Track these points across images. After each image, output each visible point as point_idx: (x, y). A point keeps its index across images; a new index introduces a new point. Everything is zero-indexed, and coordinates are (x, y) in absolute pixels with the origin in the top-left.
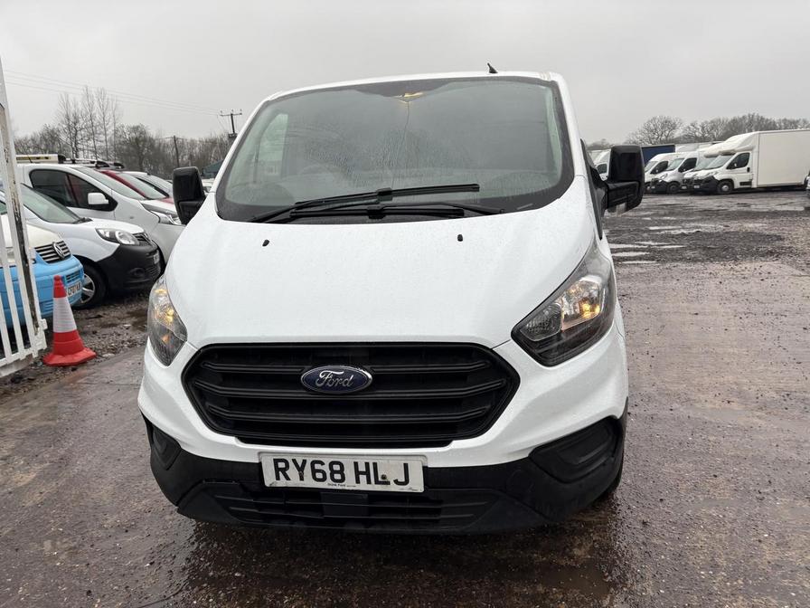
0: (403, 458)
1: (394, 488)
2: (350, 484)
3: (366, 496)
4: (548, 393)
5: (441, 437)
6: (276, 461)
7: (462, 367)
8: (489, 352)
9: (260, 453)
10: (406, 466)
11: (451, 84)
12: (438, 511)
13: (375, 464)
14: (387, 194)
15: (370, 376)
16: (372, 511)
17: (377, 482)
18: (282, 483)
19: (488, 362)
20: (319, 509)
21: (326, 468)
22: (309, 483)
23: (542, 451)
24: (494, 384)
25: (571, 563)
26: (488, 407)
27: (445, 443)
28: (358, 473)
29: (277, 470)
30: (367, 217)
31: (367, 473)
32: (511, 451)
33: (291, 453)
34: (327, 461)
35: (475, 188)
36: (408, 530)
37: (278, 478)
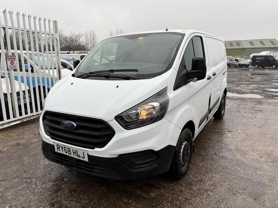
0: (83, 151)
1: (81, 159)
2: (72, 155)
3: (76, 160)
4: (123, 138)
5: (92, 146)
6: (57, 145)
7: (99, 126)
8: (106, 123)
9: (54, 142)
10: (83, 153)
11: (150, 35)
12: (93, 169)
13: (77, 151)
14: (112, 71)
15: (75, 125)
16: (78, 165)
17: (78, 156)
18: (59, 152)
19: (106, 126)
20: (67, 161)
21: (67, 149)
22: (64, 153)
23: (122, 156)
24: (108, 133)
25: (147, 197)
26: (106, 140)
27: (94, 149)
28: (74, 153)
29: (58, 148)
30: (104, 78)
31: (75, 153)
32: (111, 154)
33: (60, 144)
34: (67, 148)
35: (136, 71)
36: (87, 172)
37: (58, 150)
